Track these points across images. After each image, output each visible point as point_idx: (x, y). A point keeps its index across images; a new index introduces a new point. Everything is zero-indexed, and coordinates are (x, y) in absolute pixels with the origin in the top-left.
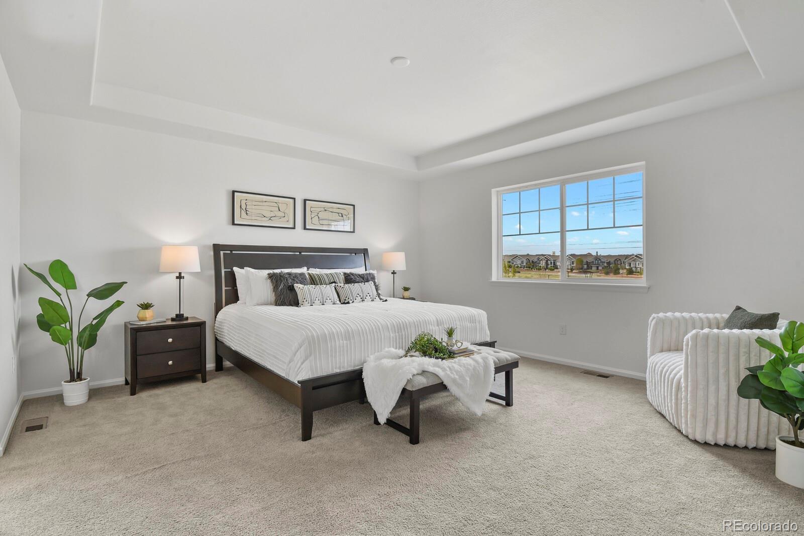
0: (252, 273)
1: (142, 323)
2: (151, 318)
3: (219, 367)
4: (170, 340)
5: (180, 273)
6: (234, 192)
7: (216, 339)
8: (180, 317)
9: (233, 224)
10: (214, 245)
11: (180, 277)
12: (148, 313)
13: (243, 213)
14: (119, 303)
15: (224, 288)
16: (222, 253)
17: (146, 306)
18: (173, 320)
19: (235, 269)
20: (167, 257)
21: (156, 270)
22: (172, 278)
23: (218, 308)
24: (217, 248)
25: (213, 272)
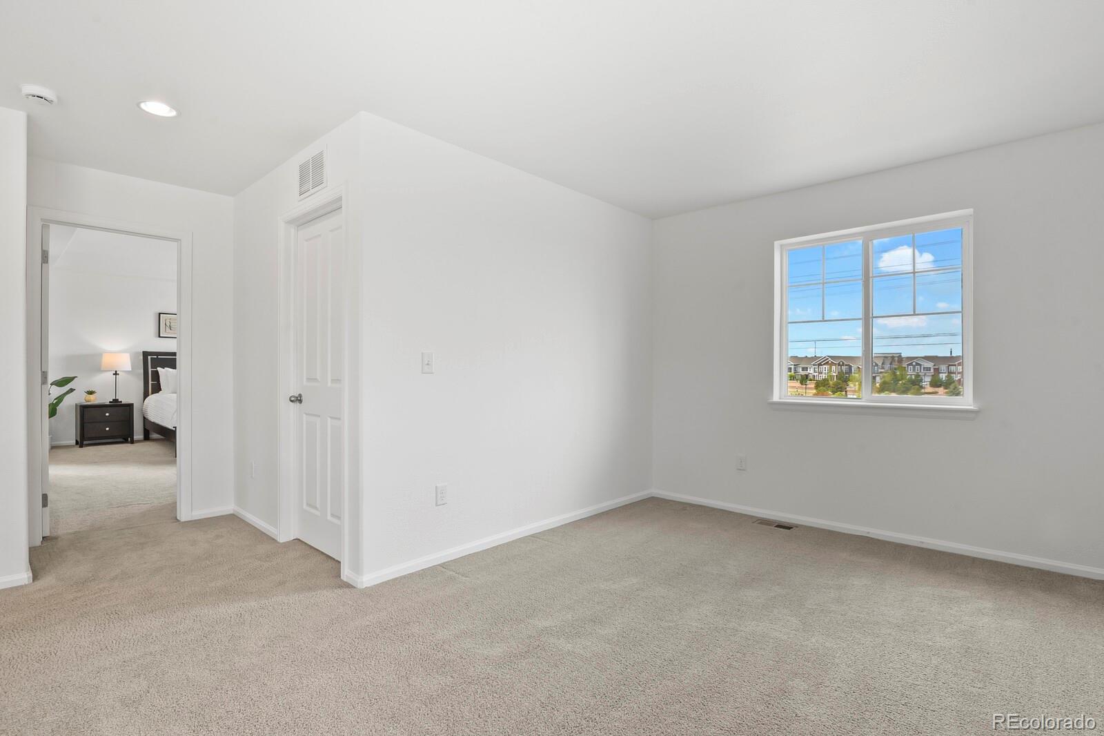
0: (170, 372)
1: (87, 403)
2: (95, 400)
3: (147, 437)
4: (107, 414)
5: (116, 372)
6: (160, 314)
7: (144, 418)
8: (116, 400)
9: (159, 337)
10: (143, 352)
11: (116, 374)
12: (92, 397)
13: (168, 329)
14: (72, 390)
15: (150, 382)
16: (149, 357)
17: (91, 393)
18: (110, 402)
19: (159, 369)
20: (106, 360)
21: (98, 369)
22: (110, 375)
23: (146, 395)
24: (146, 354)
25: (142, 371)
